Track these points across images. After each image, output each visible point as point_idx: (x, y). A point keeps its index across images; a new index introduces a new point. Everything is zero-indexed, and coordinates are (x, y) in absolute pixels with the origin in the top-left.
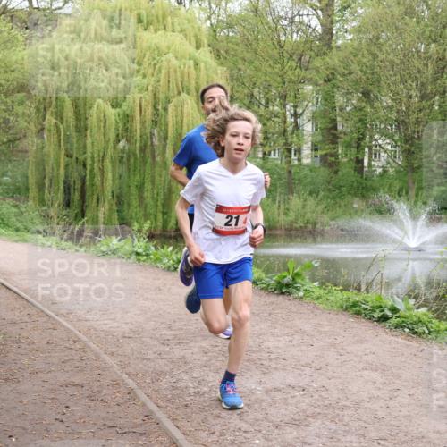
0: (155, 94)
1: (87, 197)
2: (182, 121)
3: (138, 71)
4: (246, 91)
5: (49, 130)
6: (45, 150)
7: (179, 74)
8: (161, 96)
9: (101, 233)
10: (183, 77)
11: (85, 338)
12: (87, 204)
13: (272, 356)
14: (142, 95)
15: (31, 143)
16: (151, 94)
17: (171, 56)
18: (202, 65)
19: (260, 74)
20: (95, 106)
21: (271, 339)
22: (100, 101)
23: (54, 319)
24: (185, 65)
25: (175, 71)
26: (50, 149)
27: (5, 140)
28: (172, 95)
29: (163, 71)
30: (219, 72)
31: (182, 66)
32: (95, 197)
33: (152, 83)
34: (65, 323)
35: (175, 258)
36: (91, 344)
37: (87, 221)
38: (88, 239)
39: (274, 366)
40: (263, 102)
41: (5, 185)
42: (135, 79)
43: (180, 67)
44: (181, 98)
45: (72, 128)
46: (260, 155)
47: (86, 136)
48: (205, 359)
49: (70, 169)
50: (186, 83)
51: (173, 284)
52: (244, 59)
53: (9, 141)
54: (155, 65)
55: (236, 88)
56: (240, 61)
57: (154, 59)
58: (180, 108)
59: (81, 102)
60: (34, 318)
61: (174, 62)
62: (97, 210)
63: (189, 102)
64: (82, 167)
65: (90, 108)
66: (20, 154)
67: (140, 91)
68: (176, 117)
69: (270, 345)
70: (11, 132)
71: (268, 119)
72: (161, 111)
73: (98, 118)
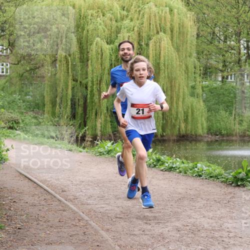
0: (139, 34)
1: (88, 111)
2: (160, 53)
3: (127, 16)
4: (209, 30)
5: (61, 61)
6: (58, 76)
7: (157, 18)
8: (144, 35)
9: (98, 138)
10: (160, 20)
11: (86, 218)
12: (87, 116)
13: (231, 235)
14: (130, 34)
15: (47, 71)
16: (136, 33)
17: (152, 4)
18: (176, 11)
19: (220, 17)
20: (95, 43)
21: (230, 221)
22: (98, 39)
23: (64, 203)
24: (162, 11)
25: (155, 16)
26: (61, 75)
27: (28, 68)
28: (152, 34)
29: (146, 16)
30: (188, 16)
31: (160, 12)
32: (94, 111)
33: (137, 25)
34: (72, 206)
35: (154, 158)
36: (91, 222)
37: (88, 129)
38: (89, 143)
39: (232, 242)
40: (222, 38)
41: (28, 102)
42: (124, 22)
43: (158, 13)
44: (159, 36)
45: (77, 60)
46: (220, 79)
47: (88, 65)
48: (178, 235)
49: (76, 90)
50: (163, 25)
51: (153, 178)
52: (207, 6)
53: (31, 69)
54: (140, 11)
55: (201, 28)
56: (205, 8)
57: (139, 7)
58: (158, 44)
59: (84, 40)
60: (49, 202)
61: (154, 9)
62: (96, 121)
63: (165, 39)
64: (84, 89)
65: (91, 44)
66: (39, 79)
67: (128, 31)
68: (155, 50)
69: (229, 225)
70: (32, 63)
71: (226, 51)
72: (144, 46)
73: (97, 51)
